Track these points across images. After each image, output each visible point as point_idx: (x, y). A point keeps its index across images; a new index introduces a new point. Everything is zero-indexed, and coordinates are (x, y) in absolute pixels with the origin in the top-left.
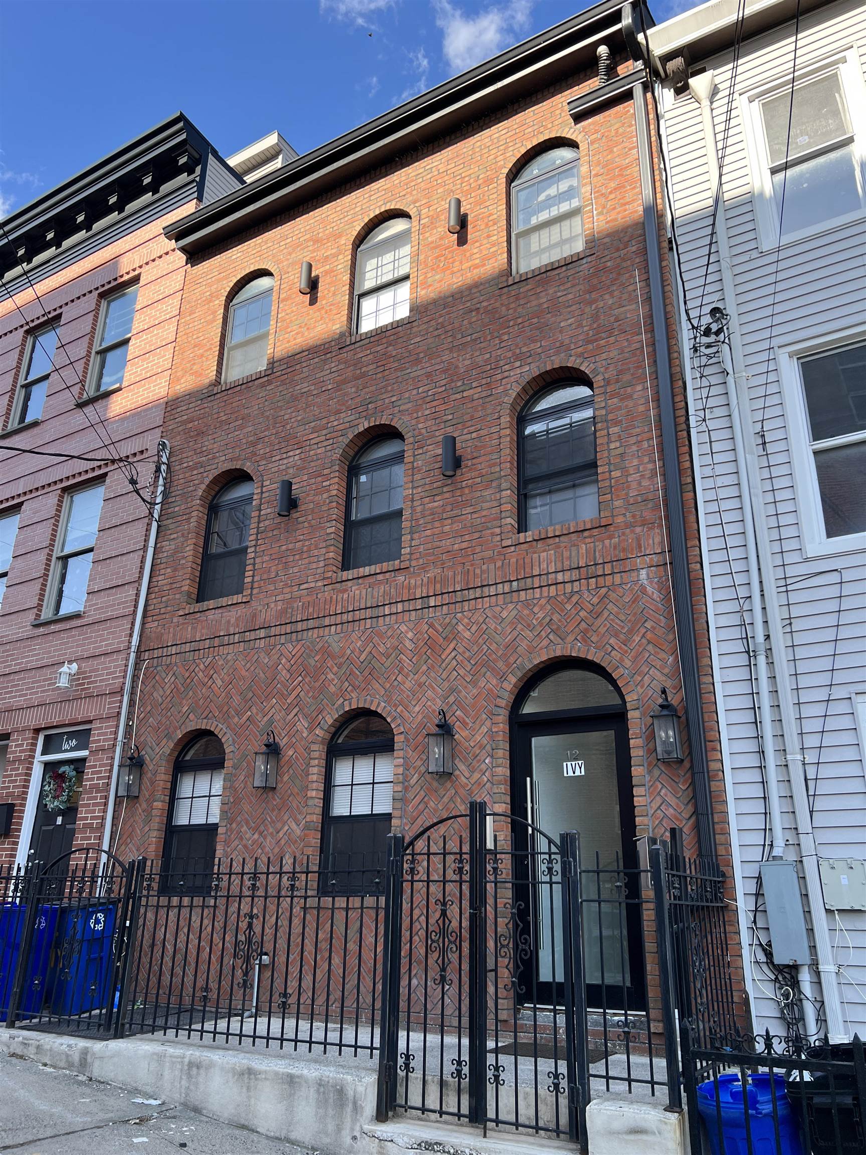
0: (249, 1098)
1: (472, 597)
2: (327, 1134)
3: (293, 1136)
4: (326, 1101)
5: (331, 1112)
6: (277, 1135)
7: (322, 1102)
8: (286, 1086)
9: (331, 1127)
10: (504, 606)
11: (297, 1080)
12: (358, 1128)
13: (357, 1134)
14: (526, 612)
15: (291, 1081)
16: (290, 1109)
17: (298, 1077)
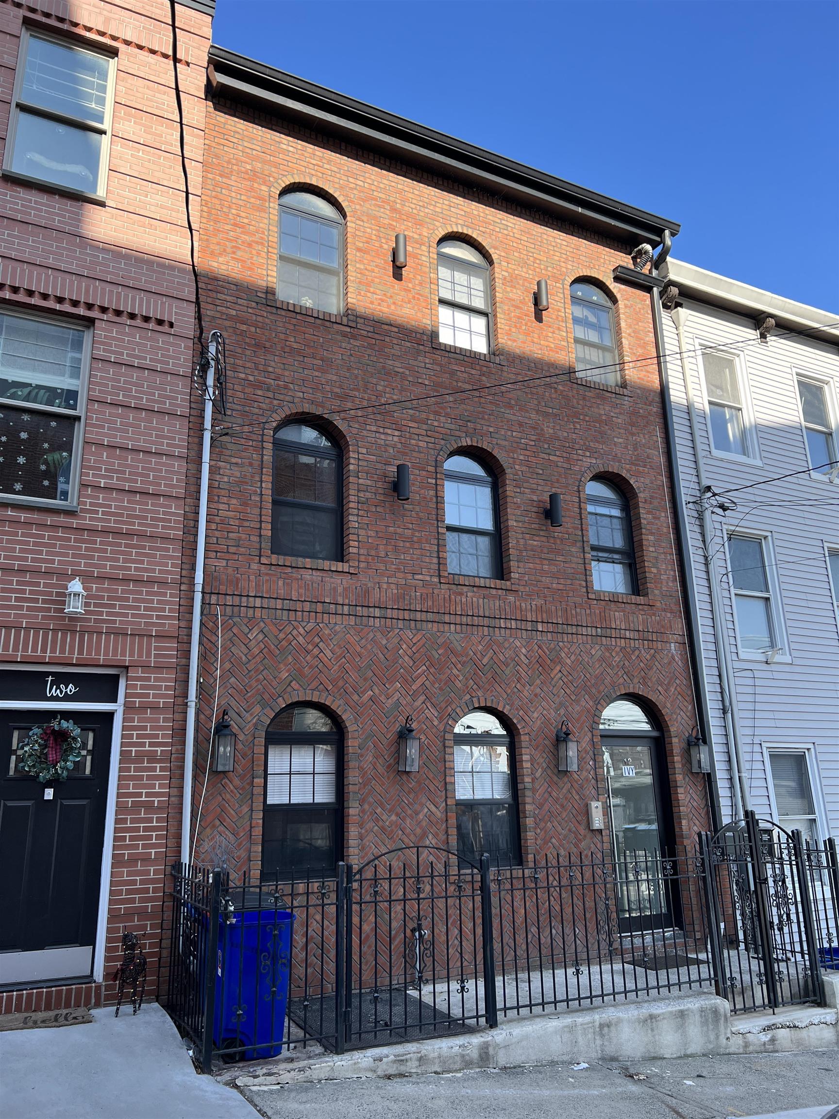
0: (654, 1036)
1: (570, 632)
2: (710, 1042)
3: (689, 1052)
4: (707, 1020)
5: (711, 1027)
6: (679, 1055)
7: (705, 1023)
8: (679, 1019)
9: (712, 1037)
10: (592, 645)
11: (686, 1013)
12: (729, 1031)
13: (729, 1035)
14: (607, 654)
15: (682, 1014)
16: (684, 1034)
17: (686, 1010)
